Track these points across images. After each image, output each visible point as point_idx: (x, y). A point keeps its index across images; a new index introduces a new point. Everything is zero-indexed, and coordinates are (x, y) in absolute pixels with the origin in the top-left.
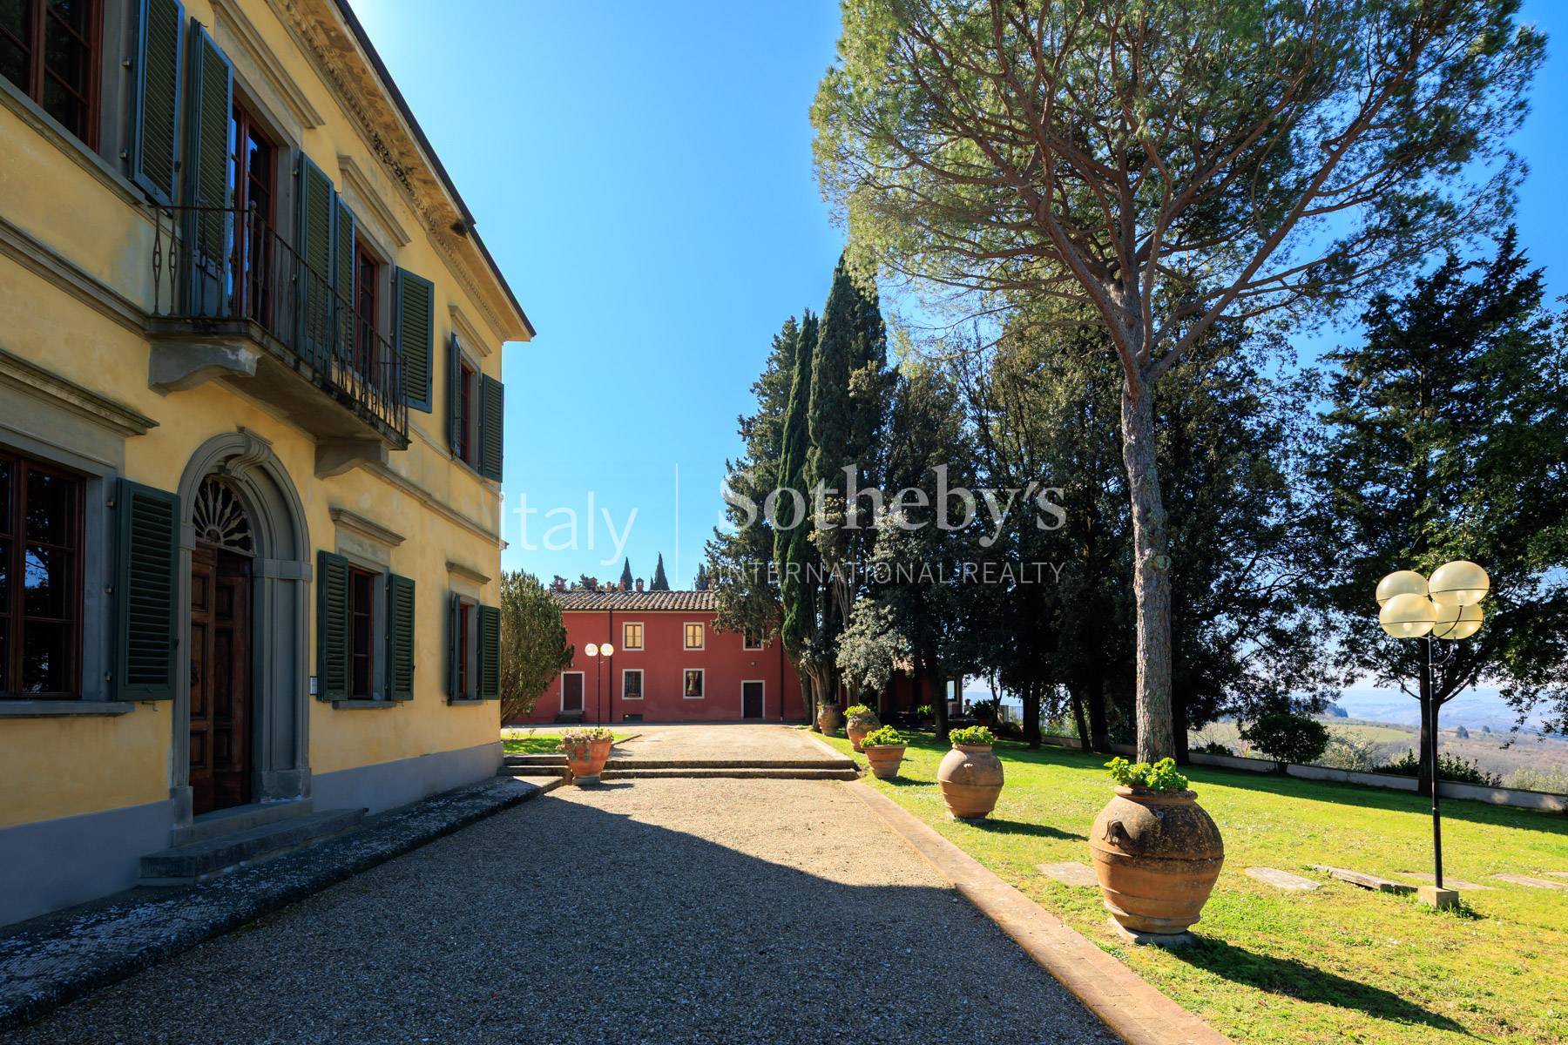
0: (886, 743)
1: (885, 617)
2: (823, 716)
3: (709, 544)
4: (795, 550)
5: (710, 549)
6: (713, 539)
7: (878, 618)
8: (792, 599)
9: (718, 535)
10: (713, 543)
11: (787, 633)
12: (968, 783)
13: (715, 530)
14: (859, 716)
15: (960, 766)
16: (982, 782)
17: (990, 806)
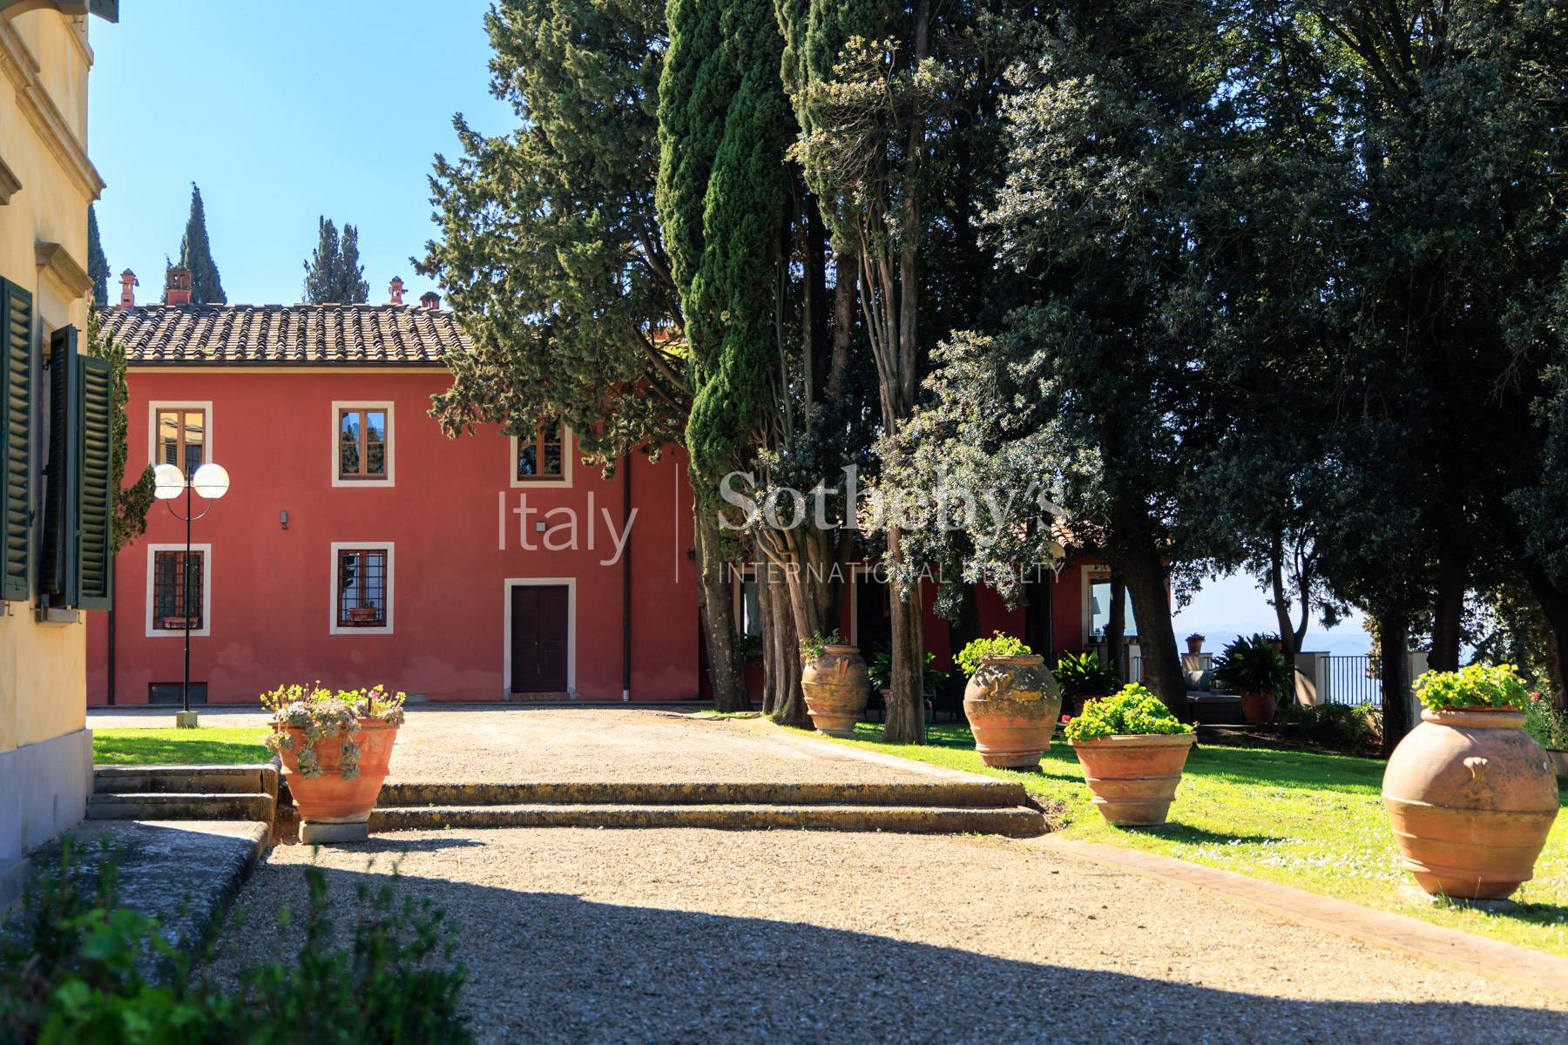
0: (1139, 730)
1: (1031, 388)
2: (821, 679)
3: (442, 167)
4: (729, 188)
5: (444, 182)
6: (455, 154)
7: (1007, 388)
8: (719, 332)
9: (471, 139)
10: (453, 162)
11: (702, 434)
12: (1474, 807)
13: (460, 124)
14: (1002, 666)
15: (1455, 764)
16: (1513, 802)
17: (1523, 868)
